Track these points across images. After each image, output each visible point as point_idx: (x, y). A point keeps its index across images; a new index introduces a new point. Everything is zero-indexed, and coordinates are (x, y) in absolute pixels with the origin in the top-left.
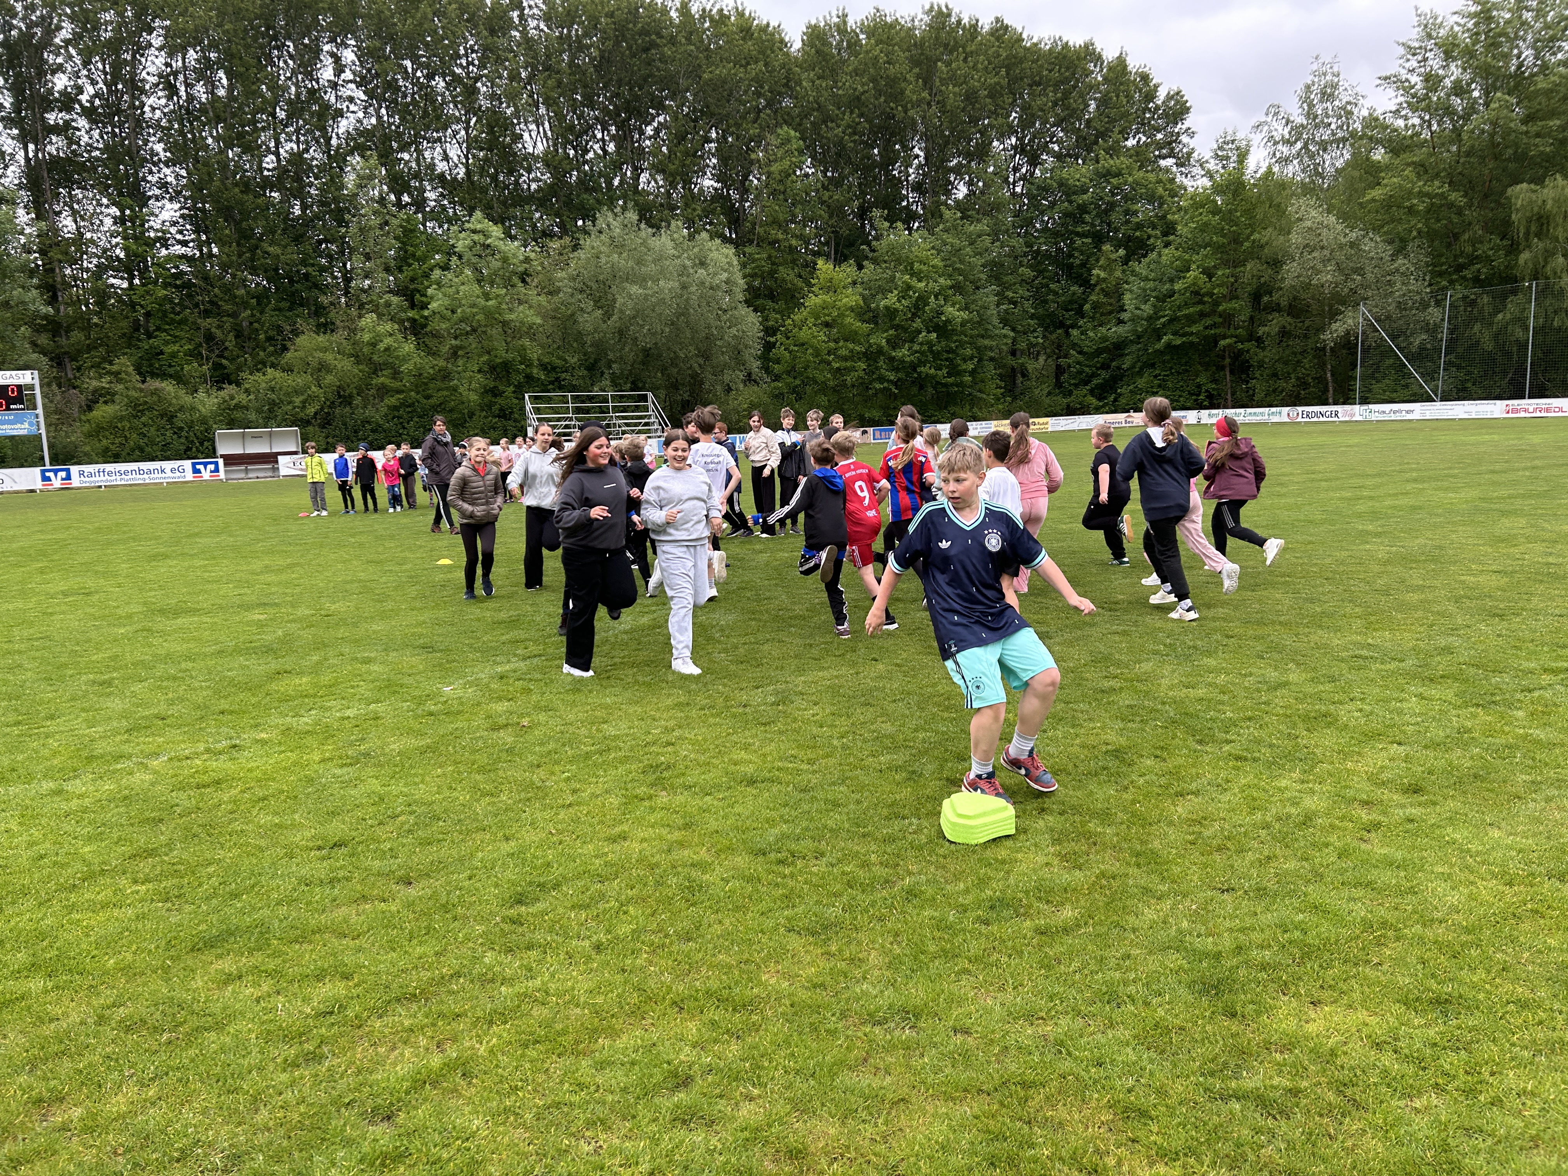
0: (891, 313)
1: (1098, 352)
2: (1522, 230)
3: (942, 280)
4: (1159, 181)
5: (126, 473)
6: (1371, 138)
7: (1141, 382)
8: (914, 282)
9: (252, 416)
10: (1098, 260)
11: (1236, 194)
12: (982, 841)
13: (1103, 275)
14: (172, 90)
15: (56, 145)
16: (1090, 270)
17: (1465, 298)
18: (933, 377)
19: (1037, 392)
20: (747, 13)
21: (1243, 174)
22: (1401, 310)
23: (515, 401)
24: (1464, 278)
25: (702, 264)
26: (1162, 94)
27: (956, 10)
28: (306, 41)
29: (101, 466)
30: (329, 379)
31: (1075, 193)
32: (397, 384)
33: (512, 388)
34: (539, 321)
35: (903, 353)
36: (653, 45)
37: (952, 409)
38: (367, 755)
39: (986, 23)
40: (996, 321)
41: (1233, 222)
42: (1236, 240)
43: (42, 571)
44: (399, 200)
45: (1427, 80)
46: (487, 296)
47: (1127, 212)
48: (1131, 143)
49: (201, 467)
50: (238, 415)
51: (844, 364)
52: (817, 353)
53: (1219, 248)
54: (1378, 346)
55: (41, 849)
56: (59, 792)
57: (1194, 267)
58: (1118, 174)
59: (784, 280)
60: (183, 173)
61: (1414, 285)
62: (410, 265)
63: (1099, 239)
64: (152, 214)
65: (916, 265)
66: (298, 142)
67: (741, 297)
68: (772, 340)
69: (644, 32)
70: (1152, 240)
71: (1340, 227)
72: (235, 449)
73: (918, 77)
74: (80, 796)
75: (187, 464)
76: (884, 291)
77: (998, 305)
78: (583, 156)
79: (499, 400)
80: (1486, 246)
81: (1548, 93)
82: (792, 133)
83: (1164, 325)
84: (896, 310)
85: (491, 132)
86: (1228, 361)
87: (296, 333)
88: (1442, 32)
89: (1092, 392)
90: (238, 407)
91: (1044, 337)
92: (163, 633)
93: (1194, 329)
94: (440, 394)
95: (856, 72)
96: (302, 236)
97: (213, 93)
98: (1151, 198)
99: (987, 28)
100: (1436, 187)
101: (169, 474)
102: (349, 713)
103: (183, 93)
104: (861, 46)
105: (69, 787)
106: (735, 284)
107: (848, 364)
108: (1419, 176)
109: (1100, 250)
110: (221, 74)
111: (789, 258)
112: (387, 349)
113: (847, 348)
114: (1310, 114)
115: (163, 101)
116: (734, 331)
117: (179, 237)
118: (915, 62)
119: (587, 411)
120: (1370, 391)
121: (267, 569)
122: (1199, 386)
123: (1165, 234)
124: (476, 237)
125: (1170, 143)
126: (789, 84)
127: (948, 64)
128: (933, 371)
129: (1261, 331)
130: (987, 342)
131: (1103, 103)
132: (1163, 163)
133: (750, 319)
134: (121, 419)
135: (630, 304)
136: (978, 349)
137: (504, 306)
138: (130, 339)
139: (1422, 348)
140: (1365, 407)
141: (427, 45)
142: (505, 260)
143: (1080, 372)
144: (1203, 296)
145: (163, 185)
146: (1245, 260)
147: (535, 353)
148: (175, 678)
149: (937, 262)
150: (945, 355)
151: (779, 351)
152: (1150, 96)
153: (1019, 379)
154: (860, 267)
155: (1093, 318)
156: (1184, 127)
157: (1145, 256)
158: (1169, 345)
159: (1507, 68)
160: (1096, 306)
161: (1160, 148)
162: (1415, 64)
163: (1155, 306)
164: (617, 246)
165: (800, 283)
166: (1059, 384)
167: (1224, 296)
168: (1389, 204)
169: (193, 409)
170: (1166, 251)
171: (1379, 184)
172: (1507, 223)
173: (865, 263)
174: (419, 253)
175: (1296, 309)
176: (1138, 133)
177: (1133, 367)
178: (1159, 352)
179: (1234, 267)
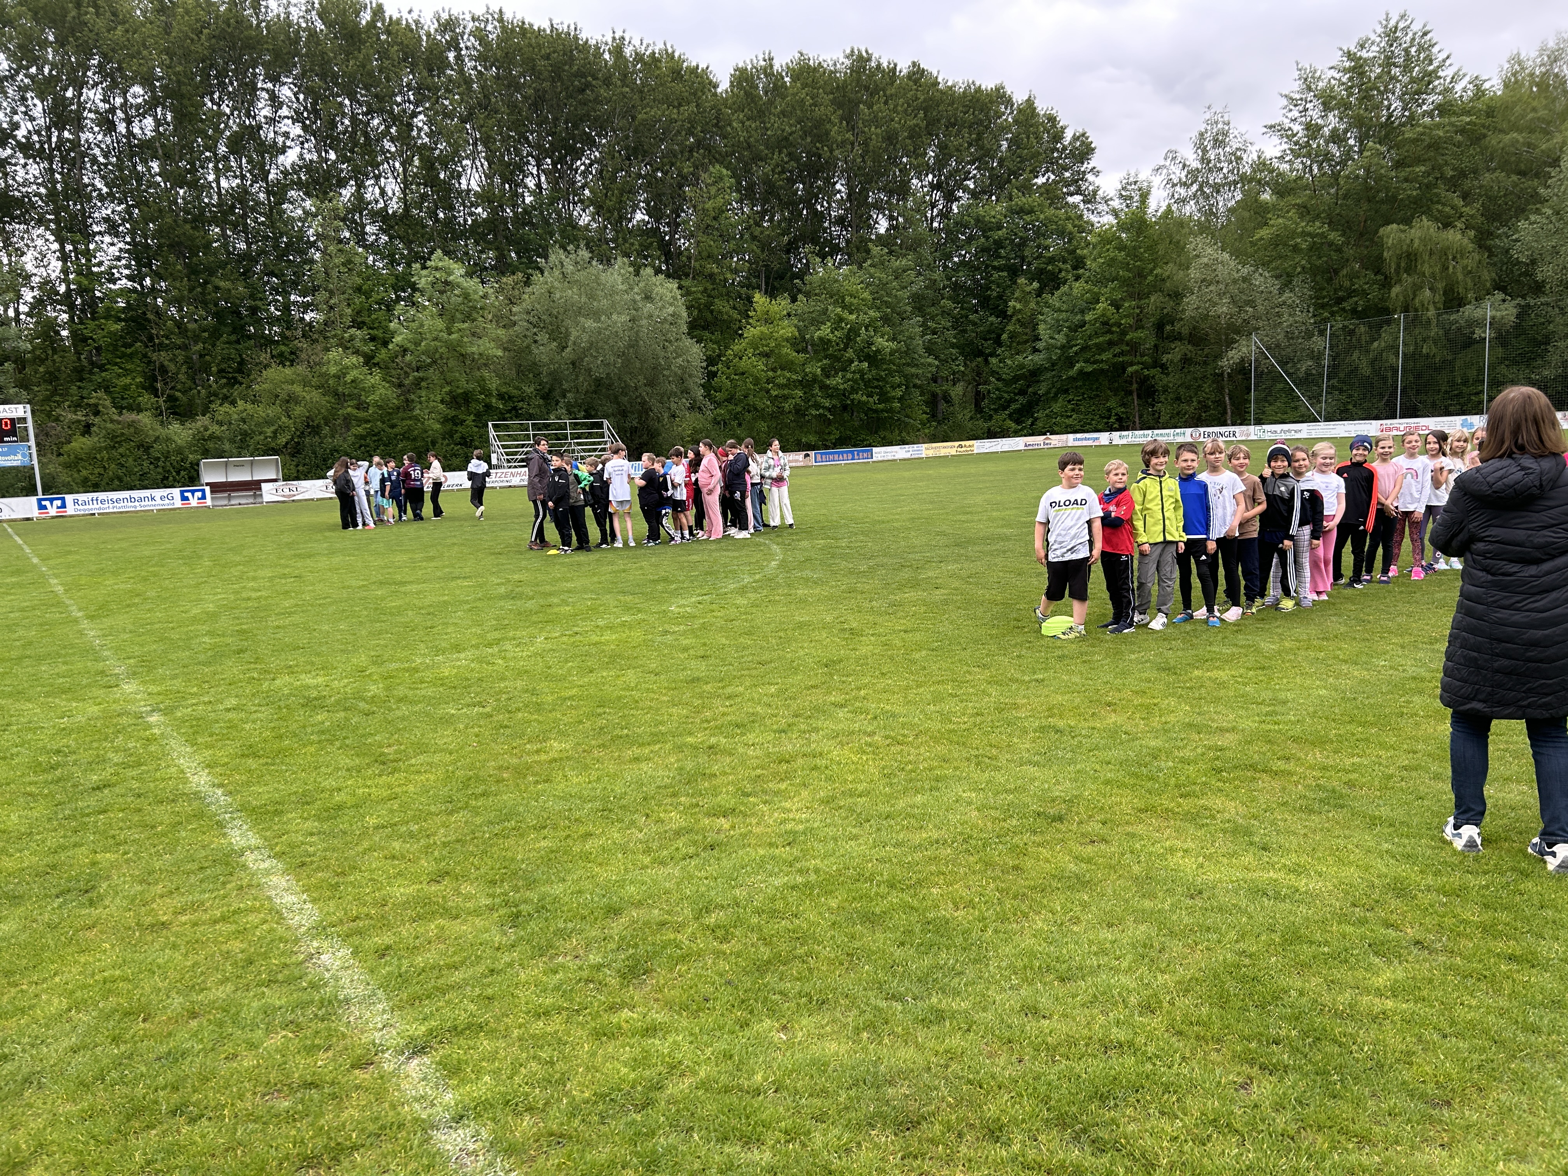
0: (825, 343)
1: (1016, 379)
2: (1393, 266)
3: (872, 313)
4: (1068, 217)
6: (1259, 182)
7: (1057, 407)
8: (846, 314)
9: (227, 446)
10: (1013, 293)
11: (1139, 232)
13: (1018, 306)
16: (1006, 302)
17: (1345, 327)
18: (865, 403)
19: (960, 416)
20: (676, 55)
21: (1145, 213)
22: (1289, 339)
23: (477, 429)
24: (1343, 309)
25: (650, 298)
26: (1068, 135)
27: (875, 55)
29: (93, 495)
30: (298, 410)
31: (990, 229)
32: (362, 414)
33: (472, 417)
34: (500, 353)
35: (836, 381)
36: (588, 85)
37: (882, 433)
39: (904, 67)
40: (921, 351)
41: (1136, 257)
42: (1141, 275)
45: (1307, 129)
46: (449, 330)
47: (1039, 247)
48: (1040, 180)
49: (189, 495)
50: (211, 445)
51: (782, 392)
52: (756, 381)
53: (1125, 282)
54: (1270, 372)
57: (1103, 299)
58: (1031, 212)
59: (720, 312)
61: (1300, 317)
63: (1014, 272)
64: (99, 250)
65: (847, 299)
67: (685, 328)
68: (714, 369)
69: (580, 74)
70: (1063, 274)
71: (1232, 263)
72: (220, 478)
73: (842, 118)
75: (176, 492)
76: (817, 323)
77: (923, 335)
79: (460, 428)
80: (1362, 281)
81: (1415, 141)
82: (725, 171)
83: (1076, 353)
84: (829, 341)
85: (431, 168)
86: (1135, 386)
88: (1321, 85)
89: (1010, 416)
90: (212, 437)
91: (965, 365)
93: (1104, 357)
94: (405, 423)
95: (784, 114)
98: (1061, 233)
99: (905, 72)
100: (1318, 227)
101: (159, 501)
104: (786, 88)
106: (680, 316)
107: (786, 392)
108: (1302, 217)
109: (1015, 283)
111: (724, 290)
112: (353, 381)
113: (784, 376)
114: (1204, 160)
116: (680, 361)
118: (838, 104)
120: (1264, 413)
122: (1109, 410)
123: (1075, 268)
124: (437, 274)
125: (1077, 181)
126: (719, 124)
127: (870, 107)
128: (864, 398)
129: (1165, 358)
130: (913, 370)
131: (1014, 143)
132: (1070, 200)
133: (694, 350)
134: (100, 450)
135: (585, 337)
136: (905, 376)
137: (465, 340)
139: (1308, 374)
140: (1258, 428)
142: (465, 296)
143: (1000, 399)
144: (1112, 326)
145: (108, 221)
146: (1149, 293)
147: (494, 384)
149: (866, 295)
150: (876, 383)
151: (721, 380)
152: (1058, 136)
153: (943, 405)
154: (794, 300)
155: (1010, 347)
156: (1089, 166)
157: (1058, 288)
158: (1081, 372)
159: (1378, 117)
160: (1012, 336)
161: (1068, 186)
162: (1297, 114)
163: (1067, 336)
164: (569, 282)
165: (737, 315)
166: (979, 409)
167: (1131, 326)
168: (1276, 242)
169: (168, 439)
170: (1077, 284)
171: (1266, 224)
172: (1380, 257)
173: (799, 296)
175: (1196, 338)
176: (1047, 171)
177: (1048, 392)
178: (1072, 379)
179: (1140, 299)
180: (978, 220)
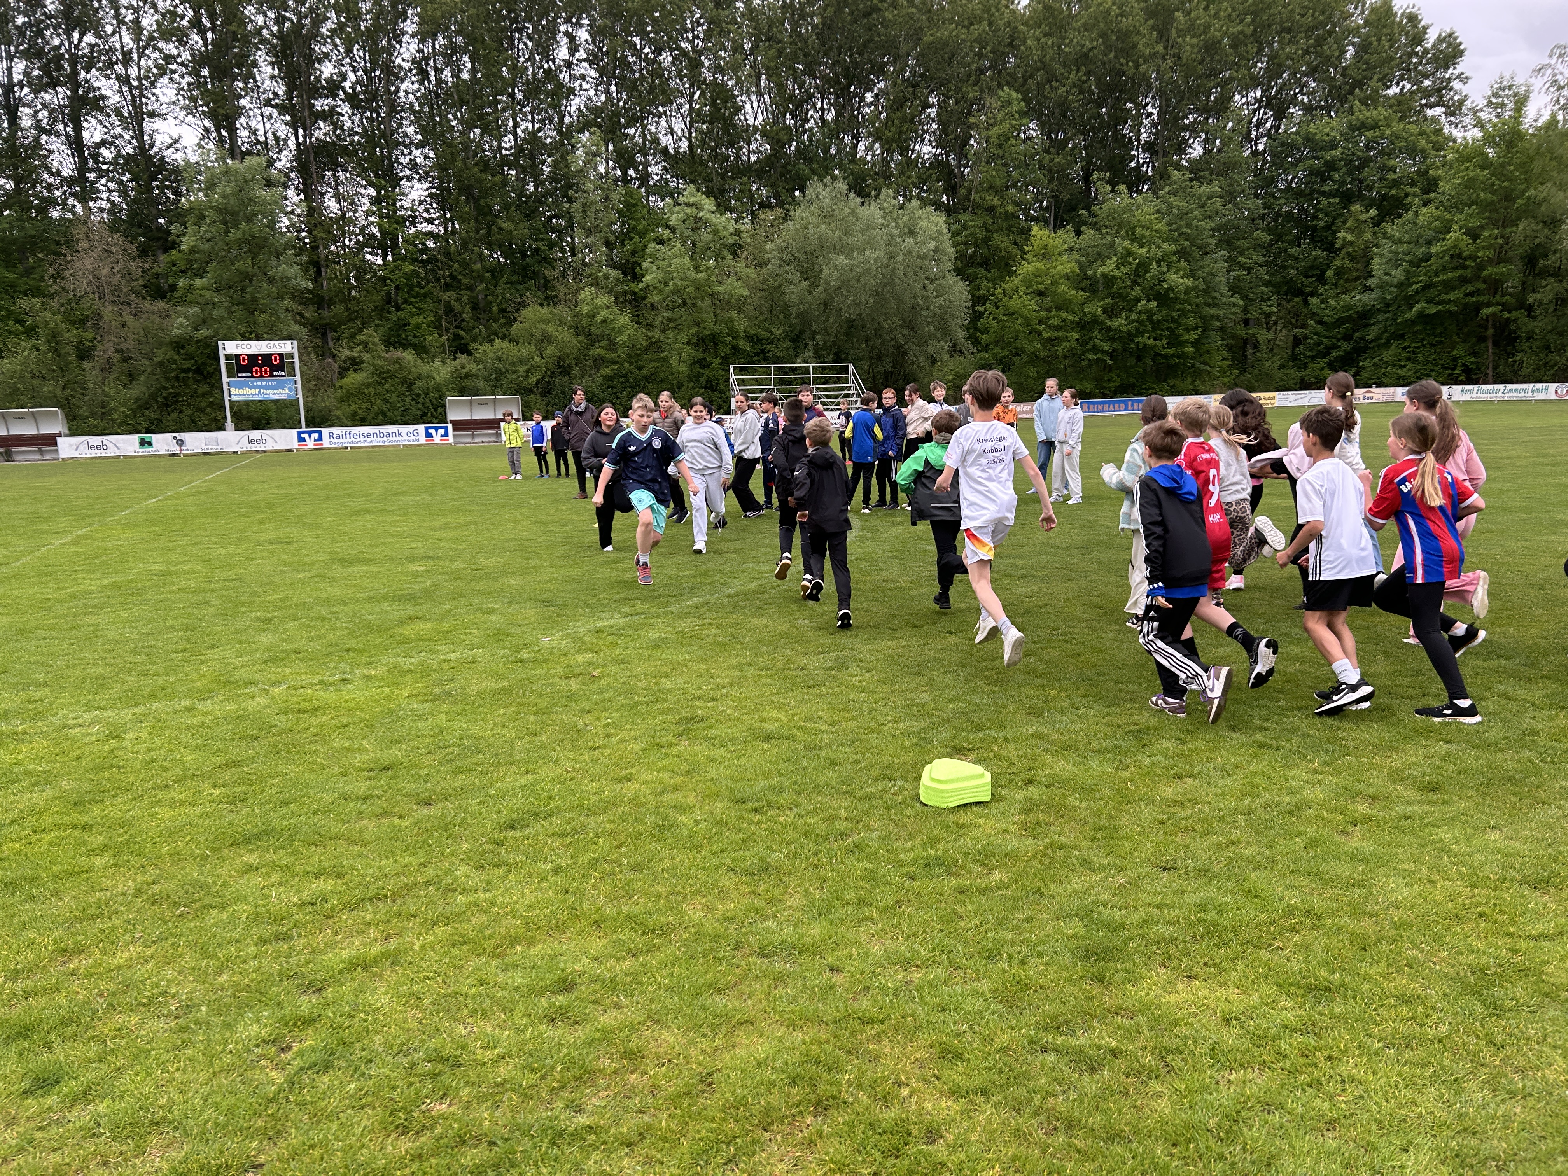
0: (1109, 280)
1: (1340, 322)
3: (1165, 246)
4: (1422, 133)
5: (369, 435)
7: (1388, 355)
8: (1135, 248)
9: (481, 384)
10: (1345, 222)
11: (1510, 145)
12: (952, 805)
13: (1349, 237)
14: (423, 75)
15: (322, 130)
16: (1335, 232)
18: (1152, 348)
19: (1268, 364)
21: (1520, 123)
23: (722, 373)
25: (912, 233)
26: (1432, 36)
28: (544, 22)
29: (348, 429)
30: (550, 350)
31: (1323, 149)
32: (612, 355)
33: (718, 360)
34: (746, 293)
35: (1119, 322)
36: (874, 8)
37: (1172, 382)
38: (448, 694)
40: (1224, 289)
41: (1505, 177)
42: (1508, 197)
43: (261, 522)
44: (625, 174)
46: (697, 269)
47: (1384, 168)
48: (1394, 91)
49: (432, 431)
50: (468, 383)
51: (1056, 334)
52: (1027, 322)
53: (1485, 206)
55: (154, 754)
56: (189, 710)
57: (1455, 227)
58: (1375, 127)
59: (998, 248)
60: (432, 154)
62: (631, 239)
63: (1347, 198)
64: (403, 194)
65: (1138, 230)
66: (533, 121)
67: (950, 265)
68: (981, 309)
70: (1409, 199)
72: (465, 415)
73: (1153, 29)
74: (205, 714)
75: (421, 428)
76: (1101, 257)
77: (1229, 271)
78: (803, 126)
79: (707, 372)
82: (1014, 94)
83: (1417, 292)
84: (1114, 278)
85: (713, 104)
86: (1491, 331)
87: (523, 305)
89: (1330, 365)
90: (468, 375)
91: (1279, 305)
92: (334, 579)
93: (1452, 296)
94: (652, 365)
95: (1086, 28)
96: (533, 212)
97: (458, 77)
98: (1412, 152)
101: (405, 437)
102: (453, 656)
103: (433, 78)
105: (199, 706)
106: (944, 252)
107: (1060, 334)
109: (1348, 211)
110: (466, 58)
111: (1005, 224)
112: (604, 321)
113: (1059, 317)
115: (416, 86)
116: (941, 301)
117: (425, 215)
118: (1151, 13)
119: (790, 382)
121: (447, 526)
122: (1455, 359)
123: (1426, 191)
124: (689, 210)
125: (1439, 90)
126: (1013, 43)
127: (1187, 14)
128: (1151, 341)
129: (1531, 298)
130: (1212, 311)
131: (1363, 48)
132: (1430, 112)
133: (957, 288)
134: (368, 385)
135: (836, 275)
136: (1203, 318)
137: (713, 279)
138: (381, 311)
141: (655, 21)
142: (715, 232)
143: (1319, 344)
144: (1465, 259)
145: (413, 165)
146: (1519, 219)
147: (741, 325)
148: (323, 619)
149: (1162, 226)
150: (1166, 325)
151: (988, 321)
152: (1418, 38)
153: (1250, 351)
154: (1078, 233)
155: (1336, 285)
156: (1456, 72)
157: (1400, 216)
158: (1421, 315)
160: (1339, 272)
161: (1428, 97)
163: (1407, 271)
164: (827, 216)
165: (1014, 250)
166: (1293, 357)
167: (1490, 260)
169: (429, 376)
170: (1424, 210)
173: (1083, 228)
174: (640, 227)
176: (1402, 78)
177: (1379, 337)
178: (1412, 322)
179: (1504, 227)
180: (1308, 139)
